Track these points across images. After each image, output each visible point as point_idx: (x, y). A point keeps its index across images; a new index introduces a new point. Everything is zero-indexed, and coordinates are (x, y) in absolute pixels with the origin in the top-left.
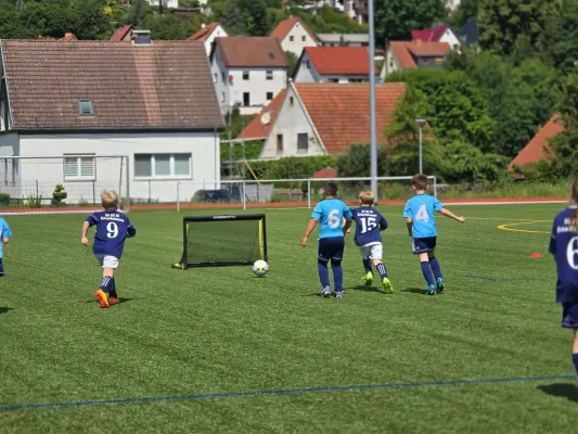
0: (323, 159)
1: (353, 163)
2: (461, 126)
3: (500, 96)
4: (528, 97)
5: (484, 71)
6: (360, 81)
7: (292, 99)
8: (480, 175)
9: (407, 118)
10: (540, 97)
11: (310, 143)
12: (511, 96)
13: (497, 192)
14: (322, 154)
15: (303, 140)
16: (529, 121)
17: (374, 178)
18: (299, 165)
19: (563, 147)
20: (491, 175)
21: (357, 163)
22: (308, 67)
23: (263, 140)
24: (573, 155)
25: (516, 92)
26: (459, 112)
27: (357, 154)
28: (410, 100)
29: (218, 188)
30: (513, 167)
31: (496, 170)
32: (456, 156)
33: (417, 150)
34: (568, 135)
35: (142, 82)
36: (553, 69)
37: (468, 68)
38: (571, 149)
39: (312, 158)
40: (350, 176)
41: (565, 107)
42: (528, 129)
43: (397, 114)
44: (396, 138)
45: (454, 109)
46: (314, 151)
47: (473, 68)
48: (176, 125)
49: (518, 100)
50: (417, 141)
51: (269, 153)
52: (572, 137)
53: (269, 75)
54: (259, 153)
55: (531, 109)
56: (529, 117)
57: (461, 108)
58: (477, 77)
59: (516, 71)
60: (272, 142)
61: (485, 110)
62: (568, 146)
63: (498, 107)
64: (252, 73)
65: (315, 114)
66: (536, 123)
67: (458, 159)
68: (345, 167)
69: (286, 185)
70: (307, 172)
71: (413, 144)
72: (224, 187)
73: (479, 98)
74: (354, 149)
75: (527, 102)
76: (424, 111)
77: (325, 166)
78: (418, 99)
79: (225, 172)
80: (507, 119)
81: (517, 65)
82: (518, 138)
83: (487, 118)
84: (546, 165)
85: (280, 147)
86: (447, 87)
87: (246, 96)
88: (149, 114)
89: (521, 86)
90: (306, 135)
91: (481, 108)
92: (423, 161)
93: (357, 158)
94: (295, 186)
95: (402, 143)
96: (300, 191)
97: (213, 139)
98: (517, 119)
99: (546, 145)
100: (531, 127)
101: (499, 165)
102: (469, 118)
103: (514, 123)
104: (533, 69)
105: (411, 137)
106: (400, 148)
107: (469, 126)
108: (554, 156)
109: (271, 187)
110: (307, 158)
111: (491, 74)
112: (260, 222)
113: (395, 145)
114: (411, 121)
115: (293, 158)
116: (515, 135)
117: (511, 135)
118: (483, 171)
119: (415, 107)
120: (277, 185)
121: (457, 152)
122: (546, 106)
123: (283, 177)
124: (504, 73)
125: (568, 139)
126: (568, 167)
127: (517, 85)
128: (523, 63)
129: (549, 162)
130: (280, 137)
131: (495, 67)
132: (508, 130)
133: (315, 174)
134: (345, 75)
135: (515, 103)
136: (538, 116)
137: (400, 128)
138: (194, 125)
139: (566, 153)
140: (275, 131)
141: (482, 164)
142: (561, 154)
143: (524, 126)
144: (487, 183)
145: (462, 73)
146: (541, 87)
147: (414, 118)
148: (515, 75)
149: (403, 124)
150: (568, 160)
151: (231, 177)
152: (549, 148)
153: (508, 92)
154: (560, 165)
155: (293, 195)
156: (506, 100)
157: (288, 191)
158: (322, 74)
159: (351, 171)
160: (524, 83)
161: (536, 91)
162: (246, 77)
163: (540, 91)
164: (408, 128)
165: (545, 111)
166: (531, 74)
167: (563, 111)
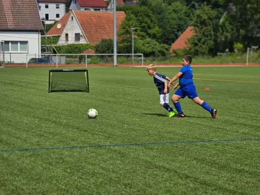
0: (87, 45)
1: (102, 47)
2: (146, 32)
3: (162, 18)
4: (174, 19)
5: (155, 7)
6: (99, 10)
7: (72, 17)
8: (158, 54)
9: (127, 27)
10: (180, 19)
11: (81, 38)
12: (168, 19)
13: (168, 61)
14: (86, 43)
15: (78, 37)
16: (175, 30)
17: (115, 54)
18: (77, 47)
19: (194, 42)
20: (163, 54)
21: (104, 47)
22: (76, 3)
23: (59, 36)
24: (199, 46)
25: (169, 17)
26: (145, 25)
27: (104, 43)
28: (128, 19)
29: (40, 57)
30: (173, 50)
31: (166, 52)
32: (147, 45)
33: (131, 42)
34: (197, 36)
35: (5, 8)
36: (185, 7)
37: (148, 5)
38: (198, 43)
39: (82, 44)
40: (101, 53)
41: (196, 24)
42: (174, 33)
43: (122, 26)
44: (122, 37)
45: (143, 24)
46: (83, 41)
47: (151, 5)
48: (21, 28)
49: (171, 20)
50: (132, 38)
51: (62, 42)
52: (198, 37)
53: (58, 6)
54: (57, 41)
55: (176, 25)
56: (175, 28)
57: (146, 23)
58: (152, 10)
59: (170, 7)
60: (63, 37)
61: (156, 24)
62: (196, 41)
63: (161, 23)
64: (50, 5)
65: (83, 25)
66: (178, 31)
67: (148, 47)
68: (98, 49)
69: (71, 57)
70: (80, 51)
71: (129, 39)
72: (43, 57)
73: (153, 19)
74: (103, 41)
75: (174, 21)
76: (134, 25)
77: (88, 49)
78: (132, 19)
79: (43, 50)
80: (166, 29)
81: (170, 4)
82: (170, 37)
83: (157, 28)
84: (186, 50)
85: (67, 40)
86: (140, 14)
87: (47, 16)
88: (8, 23)
89: (172, 14)
90: (79, 34)
91: (154, 23)
92: (134, 47)
93: (104, 45)
94: (76, 57)
95: (124, 38)
96: (78, 59)
97: (38, 35)
98: (170, 29)
99: (186, 40)
100: (176, 33)
101: (167, 49)
102: (149, 28)
103: (169, 31)
104: (177, 7)
105: (129, 36)
106: (124, 41)
107: (149, 31)
108: (190, 46)
109: (65, 57)
110: (80, 44)
111: (159, 8)
112: (86, 73)
113: (121, 39)
114: (129, 29)
115: (73, 45)
116: (169, 36)
117: (167, 36)
118: (160, 52)
119: (131, 22)
120: (67, 57)
121: (148, 43)
122: (183, 23)
123: (70, 53)
124: (164, 8)
125: (196, 38)
126: (197, 51)
127: (170, 13)
128: (173, 4)
129: (188, 49)
130: (67, 35)
131: (160, 5)
132: (166, 33)
133: (84, 51)
134: (92, 7)
135: (169, 22)
136: (179, 27)
137: (123, 32)
138: (29, 29)
139: (196, 45)
140: (65, 32)
141: (159, 49)
142: (193, 45)
143: (173, 32)
144: (162, 57)
145: (146, 8)
146: (181, 15)
147: (130, 28)
148: (169, 9)
149: (125, 30)
150: (197, 48)
151: (46, 52)
152: (188, 42)
153: (166, 17)
154: (193, 50)
155: (74, 61)
156: (165, 20)
157: (72, 59)
158: (82, 6)
159: (101, 51)
160: (173, 13)
161: (178, 16)
162: (47, 7)
163: (180, 16)
164: (128, 32)
165: (182, 26)
166: (176, 9)
167: (195, 26)
